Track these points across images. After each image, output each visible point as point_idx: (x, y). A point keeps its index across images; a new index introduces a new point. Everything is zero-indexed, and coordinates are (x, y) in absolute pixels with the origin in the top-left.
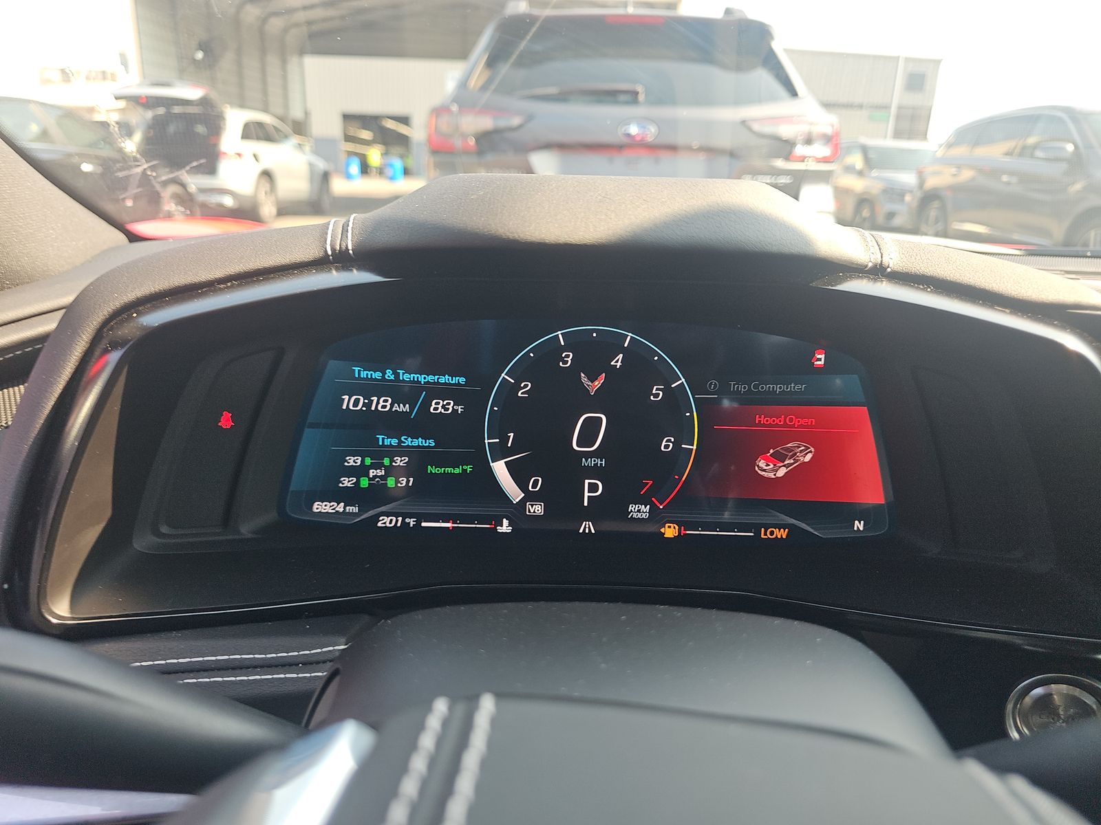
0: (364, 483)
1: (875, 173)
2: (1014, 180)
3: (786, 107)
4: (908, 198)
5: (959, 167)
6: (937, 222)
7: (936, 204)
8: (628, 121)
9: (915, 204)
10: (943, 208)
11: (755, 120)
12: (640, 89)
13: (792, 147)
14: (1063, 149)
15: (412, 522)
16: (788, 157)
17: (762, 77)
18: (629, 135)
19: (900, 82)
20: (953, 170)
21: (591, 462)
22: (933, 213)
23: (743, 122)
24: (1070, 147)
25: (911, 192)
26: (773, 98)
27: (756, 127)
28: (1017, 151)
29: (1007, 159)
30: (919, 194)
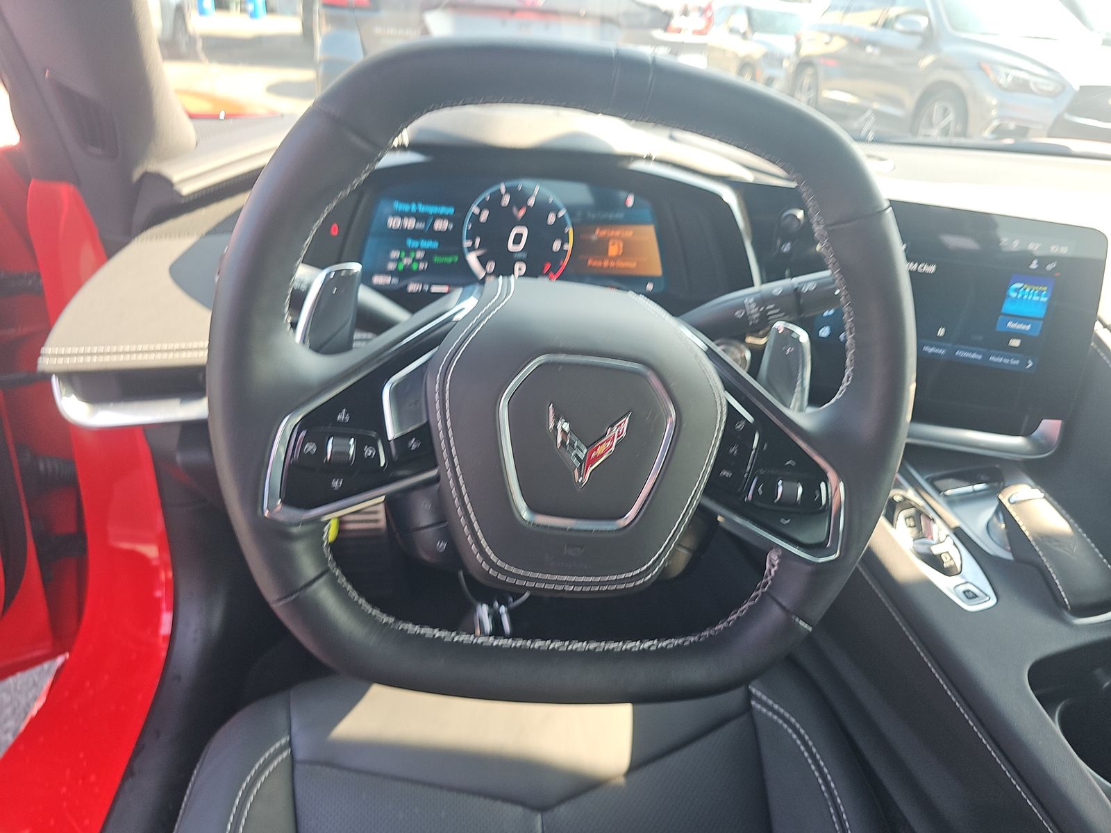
0: (401, 267)
1: (757, 36)
2: (877, 51)
4: (786, 64)
5: (832, 35)
6: (809, 89)
7: (810, 71)
9: (792, 69)
10: (815, 75)
13: (669, 19)
14: (920, 23)
15: (426, 288)
16: (666, 28)
20: (827, 38)
21: (519, 256)
22: (806, 80)
24: (925, 21)
25: (789, 58)
28: (881, 22)
29: (873, 29)
30: (795, 60)
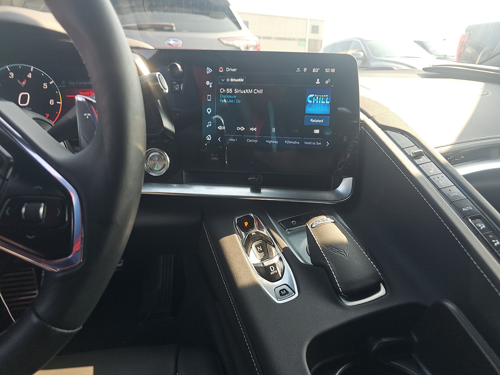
3: (236, 33)
8: (169, 38)
11: (224, 38)
12: (173, 24)
14: (360, 55)
17: (227, 20)
18: (170, 44)
19: (309, 29)
23: (219, 39)
24: (362, 54)
26: (231, 30)
27: (225, 42)
